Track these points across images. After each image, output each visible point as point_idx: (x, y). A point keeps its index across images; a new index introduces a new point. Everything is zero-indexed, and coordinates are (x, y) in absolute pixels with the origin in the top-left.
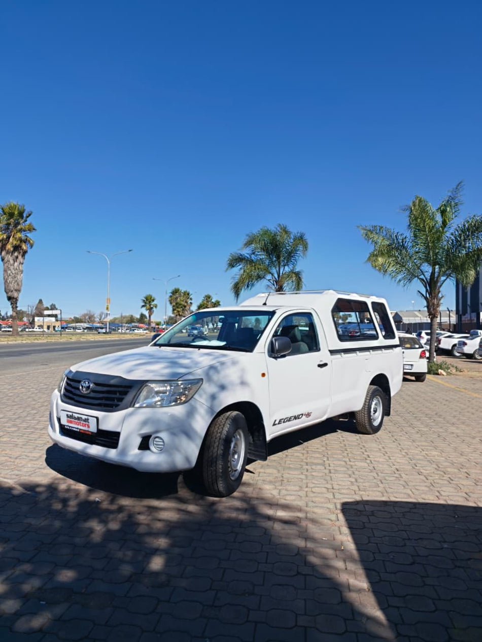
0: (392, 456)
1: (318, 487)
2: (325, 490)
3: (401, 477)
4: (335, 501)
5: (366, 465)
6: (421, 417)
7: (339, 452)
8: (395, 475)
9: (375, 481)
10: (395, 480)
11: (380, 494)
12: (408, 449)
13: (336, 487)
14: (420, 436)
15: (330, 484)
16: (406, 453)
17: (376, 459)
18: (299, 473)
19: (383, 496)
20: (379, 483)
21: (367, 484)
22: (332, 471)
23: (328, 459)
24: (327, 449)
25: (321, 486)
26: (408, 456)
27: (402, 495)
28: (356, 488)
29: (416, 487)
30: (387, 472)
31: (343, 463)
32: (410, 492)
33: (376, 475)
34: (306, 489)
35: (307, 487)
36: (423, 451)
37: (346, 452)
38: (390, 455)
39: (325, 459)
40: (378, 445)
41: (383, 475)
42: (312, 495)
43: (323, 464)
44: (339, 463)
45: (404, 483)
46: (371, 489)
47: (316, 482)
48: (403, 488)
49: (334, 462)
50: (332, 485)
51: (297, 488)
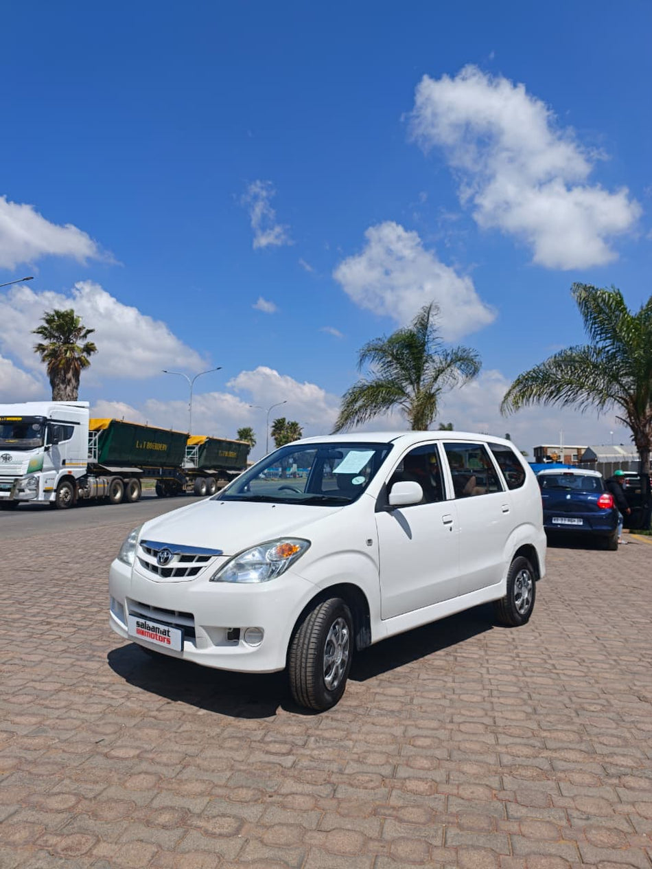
0: (593, 667)
1: (470, 722)
2: (481, 728)
3: (612, 706)
4: (499, 749)
5: (550, 682)
6: (635, 601)
7: (507, 659)
8: (600, 701)
9: (566, 711)
10: (601, 711)
11: (576, 737)
12: (618, 655)
13: (500, 722)
14: (636, 632)
15: (490, 717)
16: (615, 660)
17: (566, 672)
18: (439, 696)
19: (581, 741)
20: (573, 715)
21: (552, 718)
22: (495, 693)
23: (488, 673)
24: (487, 654)
25: (475, 720)
26: (619, 667)
27: (615, 739)
28: (535, 726)
29: (639, 726)
30: (588, 696)
31: (514, 679)
32: (628, 735)
33: (567, 701)
34: (450, 726)
35: (452, 722)
36: (644, 657)
37: (518, 659)
38: (590, 665)
39: (484, 671)
40: (570, 648)
41: (579, 700)
42: (460, 737)
43: (480, 681)
44: (506, 678)
45: (616, 717)
46: (559, 727)
47: (468, 713)
48: (614, 725)
49: (498, 677)
50: (494, 718)
51: (434, 724)
